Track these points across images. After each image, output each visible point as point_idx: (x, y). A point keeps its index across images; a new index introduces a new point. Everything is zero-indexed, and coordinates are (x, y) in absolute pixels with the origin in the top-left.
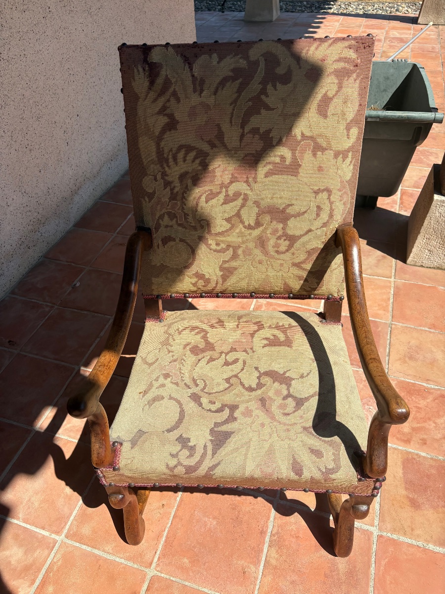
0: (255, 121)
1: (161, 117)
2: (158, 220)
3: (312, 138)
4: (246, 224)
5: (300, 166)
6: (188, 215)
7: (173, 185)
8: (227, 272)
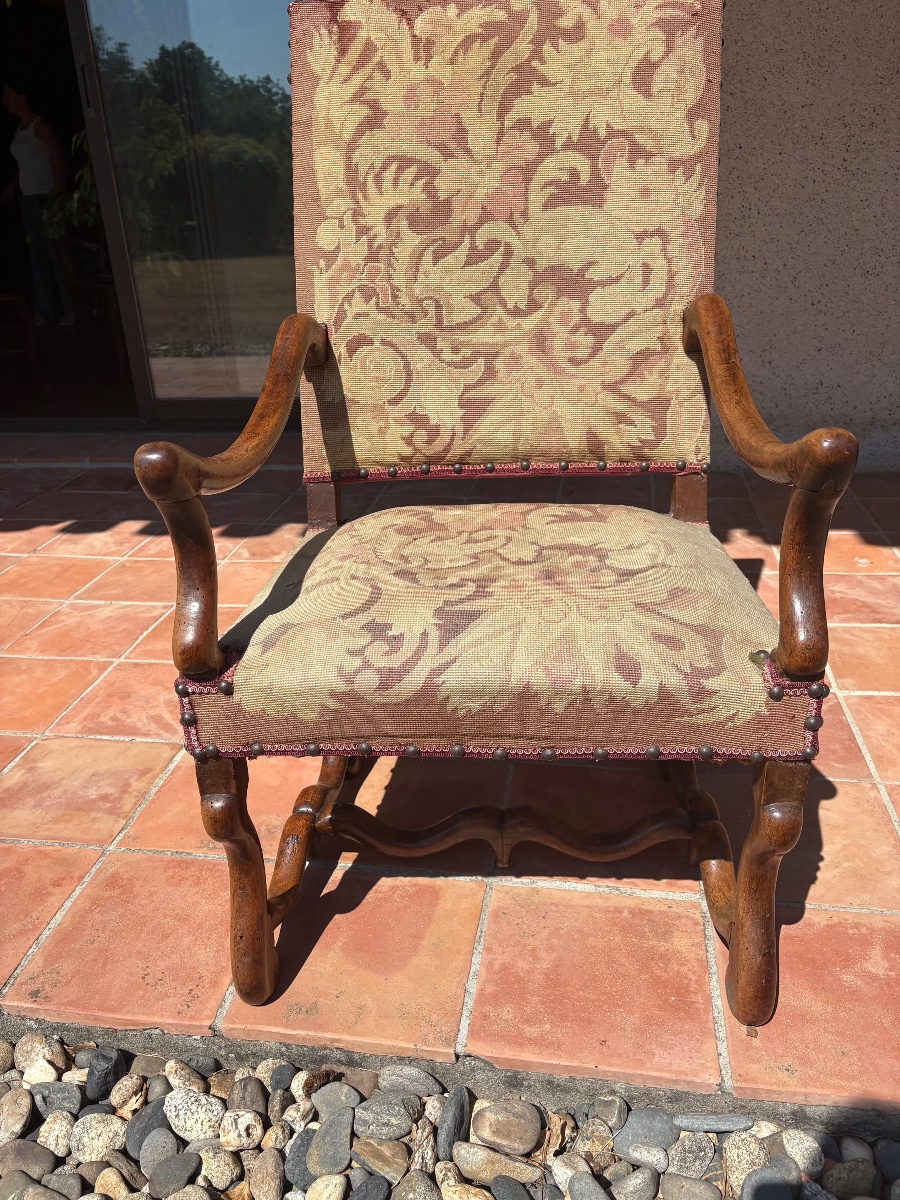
0: (522, 107)
1: (356, 107)
2: (342, 305)
3: (624, 133)
4: (510, 305)
5: (605, 187)
6: (399, 290)
7: (372, 233)
8: (473, 408)
